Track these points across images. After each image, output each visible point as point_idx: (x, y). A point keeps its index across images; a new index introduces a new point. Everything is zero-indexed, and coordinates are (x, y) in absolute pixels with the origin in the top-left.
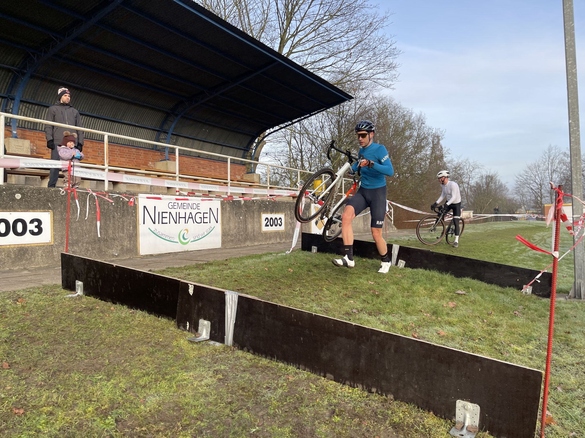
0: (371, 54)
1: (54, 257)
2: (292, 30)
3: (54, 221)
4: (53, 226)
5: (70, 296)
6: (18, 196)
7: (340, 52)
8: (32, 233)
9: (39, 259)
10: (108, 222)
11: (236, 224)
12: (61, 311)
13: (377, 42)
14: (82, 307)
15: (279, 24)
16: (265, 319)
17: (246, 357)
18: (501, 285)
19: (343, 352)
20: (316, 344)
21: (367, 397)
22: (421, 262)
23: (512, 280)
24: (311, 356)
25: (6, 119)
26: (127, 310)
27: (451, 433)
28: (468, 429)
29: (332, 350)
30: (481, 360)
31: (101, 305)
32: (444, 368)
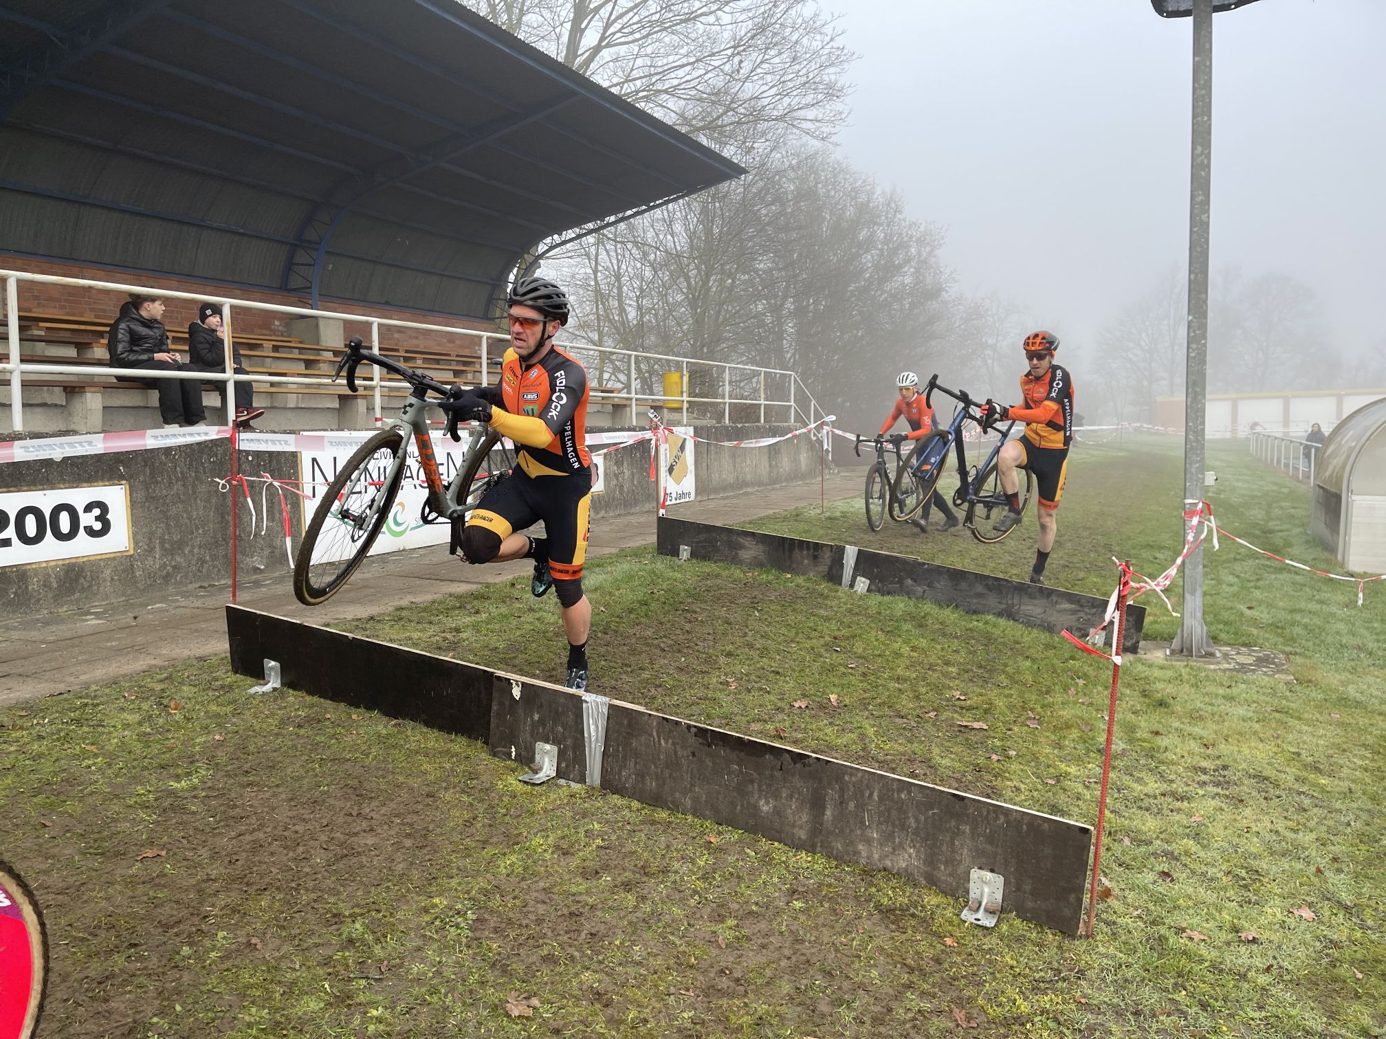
1: (136, 582)
3: (133, 504)
4: (132, 514)
5: (258, 689)
7: (713, 54)
8: (90, 532)
9: (107, 587)
10: (241, 499)
12: (264, 726)
13: (801, 30)
14: (300, 716)
16: (660, 744)
17: (629, 807)
18: (1050, 629)
19: (797, 799)
20: (750, 786)
21: (836, 868)
22: (901, 582)
23: (1070, 620)
24: (742, 806)
25: (20, 282)
26: (385, 719)
27: (963, 916)
28: (986, 910)
29: (777, 796)
30: (1007, 812)
31: (332, 710)
32: (953, 824)
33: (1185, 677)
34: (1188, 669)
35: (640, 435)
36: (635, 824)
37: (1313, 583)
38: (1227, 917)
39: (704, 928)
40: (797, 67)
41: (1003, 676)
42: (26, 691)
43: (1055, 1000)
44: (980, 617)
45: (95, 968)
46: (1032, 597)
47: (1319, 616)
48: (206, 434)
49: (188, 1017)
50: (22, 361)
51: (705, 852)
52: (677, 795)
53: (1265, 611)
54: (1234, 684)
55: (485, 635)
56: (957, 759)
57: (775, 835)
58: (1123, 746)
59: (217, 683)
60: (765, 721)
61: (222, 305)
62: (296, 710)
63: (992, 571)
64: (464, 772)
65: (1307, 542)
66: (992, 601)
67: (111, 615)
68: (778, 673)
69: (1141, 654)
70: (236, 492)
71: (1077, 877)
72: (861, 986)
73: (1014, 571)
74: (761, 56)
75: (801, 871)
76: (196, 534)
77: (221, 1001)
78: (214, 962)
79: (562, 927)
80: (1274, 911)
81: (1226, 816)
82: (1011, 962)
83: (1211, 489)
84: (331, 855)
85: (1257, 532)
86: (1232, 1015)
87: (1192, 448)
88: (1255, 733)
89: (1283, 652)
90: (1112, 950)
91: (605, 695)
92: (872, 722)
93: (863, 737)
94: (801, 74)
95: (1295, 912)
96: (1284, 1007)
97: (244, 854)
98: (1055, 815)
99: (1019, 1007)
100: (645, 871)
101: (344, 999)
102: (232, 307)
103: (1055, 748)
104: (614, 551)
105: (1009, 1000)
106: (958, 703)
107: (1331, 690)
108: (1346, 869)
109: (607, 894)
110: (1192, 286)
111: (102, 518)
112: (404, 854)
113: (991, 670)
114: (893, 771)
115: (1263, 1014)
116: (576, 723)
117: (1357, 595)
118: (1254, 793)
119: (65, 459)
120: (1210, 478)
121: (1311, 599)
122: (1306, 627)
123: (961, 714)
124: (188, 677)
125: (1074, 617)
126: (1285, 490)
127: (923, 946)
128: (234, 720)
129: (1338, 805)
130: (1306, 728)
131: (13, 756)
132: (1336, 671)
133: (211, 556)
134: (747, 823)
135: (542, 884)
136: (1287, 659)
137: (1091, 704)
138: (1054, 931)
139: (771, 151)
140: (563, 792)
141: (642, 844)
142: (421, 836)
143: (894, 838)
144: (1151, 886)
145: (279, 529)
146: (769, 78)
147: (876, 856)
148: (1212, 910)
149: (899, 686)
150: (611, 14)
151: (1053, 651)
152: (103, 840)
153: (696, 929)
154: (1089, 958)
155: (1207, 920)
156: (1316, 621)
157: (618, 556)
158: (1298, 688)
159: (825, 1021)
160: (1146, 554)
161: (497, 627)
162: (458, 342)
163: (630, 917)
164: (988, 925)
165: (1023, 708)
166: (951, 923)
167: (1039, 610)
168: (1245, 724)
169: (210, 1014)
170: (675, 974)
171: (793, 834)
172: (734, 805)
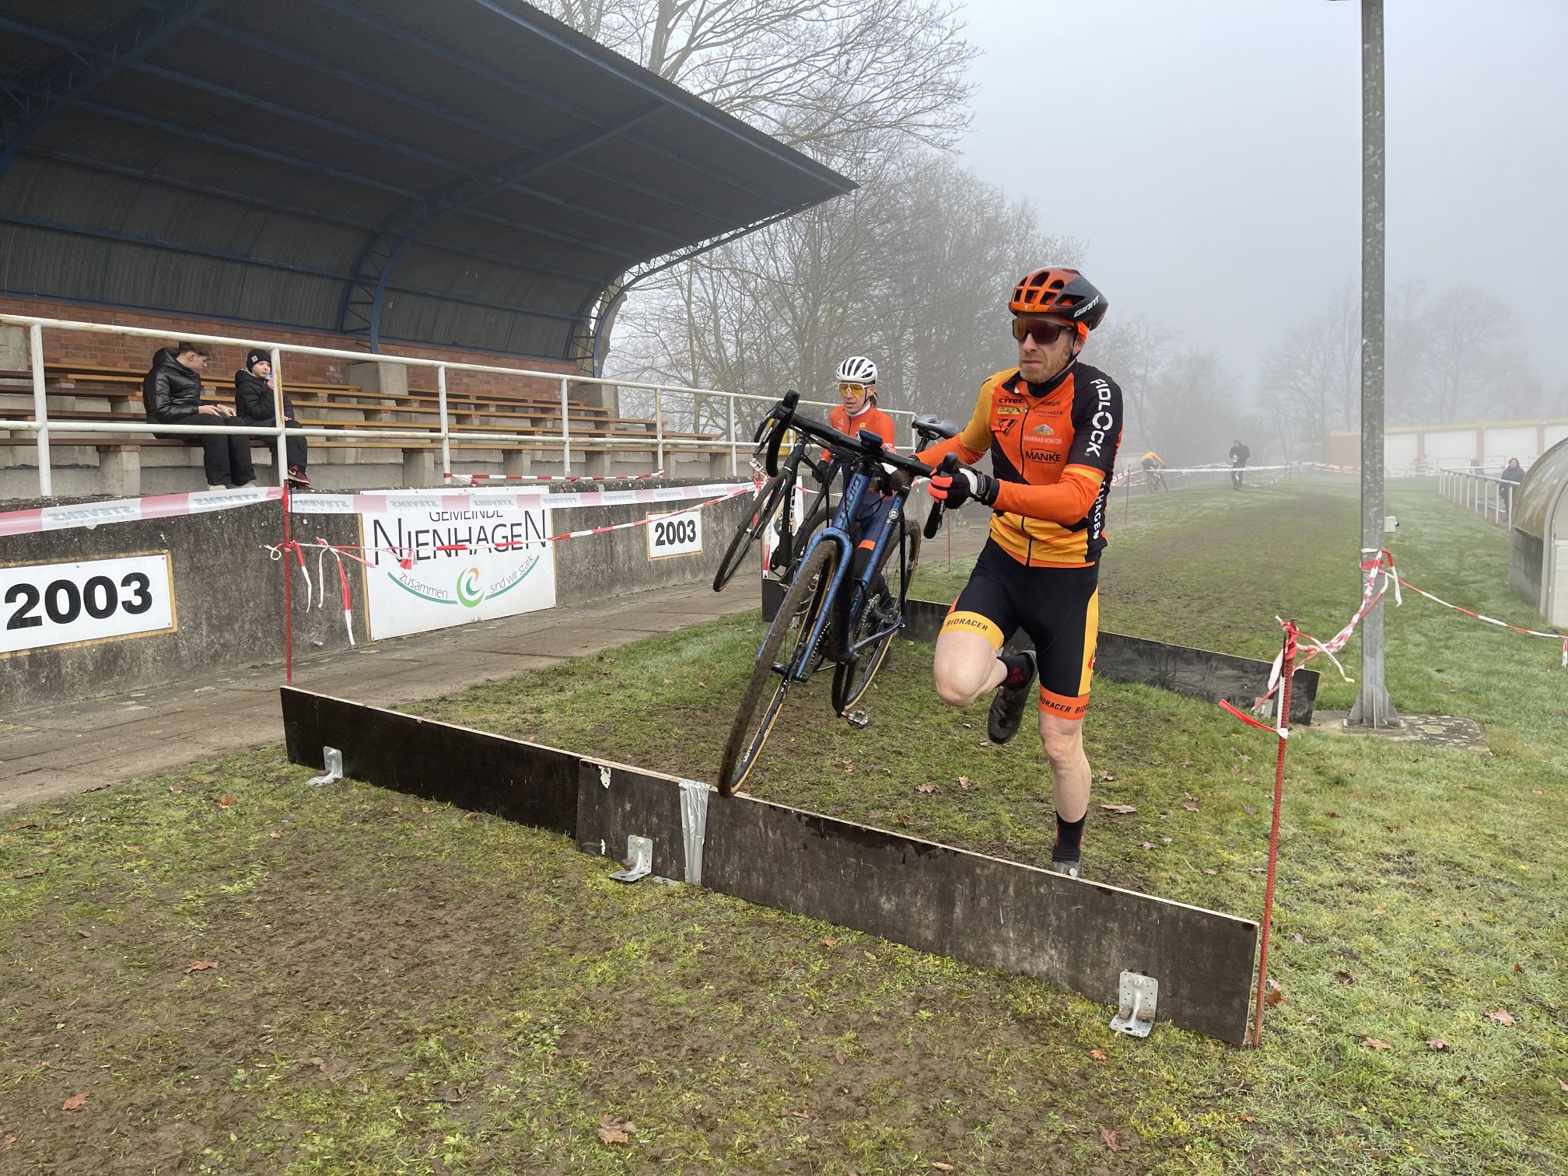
1: (181, 663)
3: (176, 575)
4: (175, 587)
5: (317, 781)
7: (817, 54)
8: (129, 607)
9: (148, 669)
10: (296, 567)
11: (589, 546)
12: (325, 822)
14: (364, 809)
16: (767, 835)
17: (734, 907)
18: (1210, 698)
19: (922, 895)
20: (869, 882)
21: (968, 972)
23: (1232, 688)
24: (861, 903)
25: (46, 331)
26: (459, 812)
27: (1112, 1025)
28: (1139, 1018)
29: (899, 892)
30: (1161, 907)
31: (400, 803)
32: (1100, 921)
33: (1366, 751)
34: (1368, 742)
35: (741, 487)
36: (741, 926)
37: (1511, 640)
38: (1414, 1023)
39: (818, 1041)
40: (913, 66)
41: (1156, 753)
42: (59, 787)
43: (1218, 1118)
44: (1129, 686)
45: (141, 1095)
46: (1188, 662)
47: (1518, 679)
48: (255, 496)
49: (244, 1148)
50: (50, 417)
51: (820, 956)
52: (788, 892)
53: (1457, 674)
54: (1421, 758)
55: (571, 716)
56: (1104, 847)
57: (899, 936)
58: (1294, 830)
59: (272, 774)
60: (886, 808)
61: (270, 351)
62: (360, 803)
63: (1143, 634)
64: (548, 869)
65: (1505, 595)
66: (1143, 668)
67: (154, 700)
68: (900, 753)
69: (1314, 725)
70: (290, 559)
71: (1242, 981)
72: (998, 1105)
73: (1170, 633)
74: (871, 55)
75: (928, 976)
76: (246, 608)
77: (280, 1130)
78: (273, 1085)
79: (661, 1041)
80: (1467, 1015)
81: (1412, 909)
82: (1167, 1077)
83: (1395, 536)
84: (401, 965)
85: (1447, 584)
86: (1419, 1134)
87: (1369, 490)
88: (1446, 813)
89: (1478, 721)
90: (1282, 1062)
91: (705, 781)
92: (1008, 808)
93: (997, 824)
94: (917, 73)
95: (1491, 1015)
96: (1479, 1123)
97: (304, 964)
98: (1217, 910)
99: (1176, 1128)
100: (752, 978)
101: (416, 1126)
102: (282, 353)
103: (1216, 833)
104: (715, 618)
105: (1165, 1118)
106: (1105, 784)
107: (1532, 763)
108: (1550, 967)
109: (709, 1005)
110: (1366, 306)
111: (142, 592)
112: (483, 963)
113: (1142, 746)
114: (1032, 862)
115: (1455, 1132)
116: (673, 812)
117: (1561, 654)
118: (1444, 882)
119: (100, 527)
120: (1390, 523)
121: (1510, 659)
122: (1503, 691)
123: (1108, 797)
124: (240, 768)
125: (1236, 685)
126: (1480, 536)
127: (1067, 1059)
128: (292, 815)
129: (1540, 894)
130: (1504, 806)
131: (47, 859)
132: (1539, 741)
133: (263, 632)
134: (867, 923)
135: (637, 995)
136: (1483, 729)
137: (1257, 783)
138: (1216, 1041)
139: (885, 162)
140: (660, 891)
141: (748, 948)
142: (502, 942)
143: (1033, 938)
144: (1326, 989)
145: (339, 600)
146: (881, 79)
147: (1013, 958)
148: (1397, 1015)
149: (1040, 767)
150: (701, 11)
151: (1214, 724)
152: (147, 951)
153: (811, 1043)
154: (1256, 1071)
155: (1391, 1026)
156: (1516, 684)
157: (719, 624)
158: (1494, 761)
159: (957, 1144)
160: (1319, 611)
161: (584, 705)
162: (535, 386)
163: (736, 1030)
164: (1141, 1035)
165: (1180, 788)
166: (1098, 1033)
167: (1197, 677)
168: (1434, 804)
169: (268, 1144)
170: (787, 1093)
171: (919, 935)
172: (851, 903)
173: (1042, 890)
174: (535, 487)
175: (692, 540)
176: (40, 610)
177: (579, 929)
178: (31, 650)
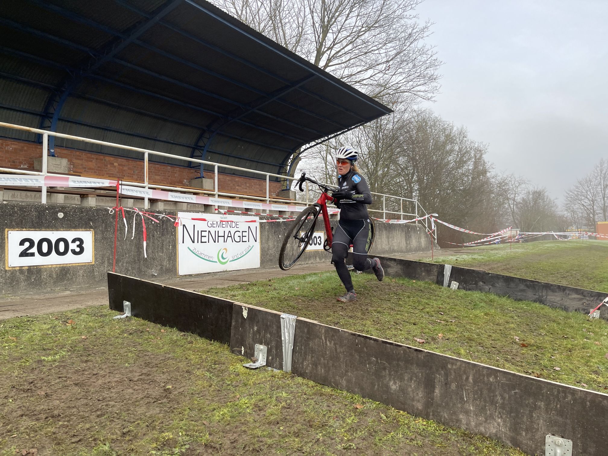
0: (411, 65)
1: (95, 278)
2: (328, 43)
3: (96, 240)
4: (95, 245)
5: (119, 317)
6: (60, 215)
7: (378, 65)
8: (74, 252)
9: (80, 279)
11: (275, 243)
12: (112, 333)
13: (417, 53)
14: (133, 329)
15: (315, 37)
16: (326, 344)
17: (307, 385)
18: (566, 309)
19: (415, 381)
20: (383, 372)
21: (444, 430)
22: (476, 284)
23: (577, 304)
24: (378, 385)
25: (50, 137)
26: (178, 332)
29: (401, 379)
30: (573, 392)
31: (151, 327)
32: (531, 400)
36: (309, 395)
40: (416, 69)
44: (523, 302)
46: (553, 291)
48: (103, 183)
51: (353, 414)
52: (337, 378)
57: (401, 406)
59: (101, 314)
62: (133, 326)
64: (212, 360)
66: (530, 294)
67: (77, 291)
68: (407, 322)
76: (125, 256)
91: (295, 315)
94: (418, 72)
100: (310, 424)
116: (277, 331)
125: (581, 302)
128: (98, 330)
134: (382, 397)
137: (602, 345)
140: (268, 374)
141: (311, 407)
143: (486, 411)
145: (165, 257)
147: (473, 424)
167: (558, 299)
171: (413, 406)
172: (373, 385)
173: (491, 380)
174: (253, 217)
175: (320, 244)
176: (34, 250)
177: (219, 391)
178: (29, 266)
